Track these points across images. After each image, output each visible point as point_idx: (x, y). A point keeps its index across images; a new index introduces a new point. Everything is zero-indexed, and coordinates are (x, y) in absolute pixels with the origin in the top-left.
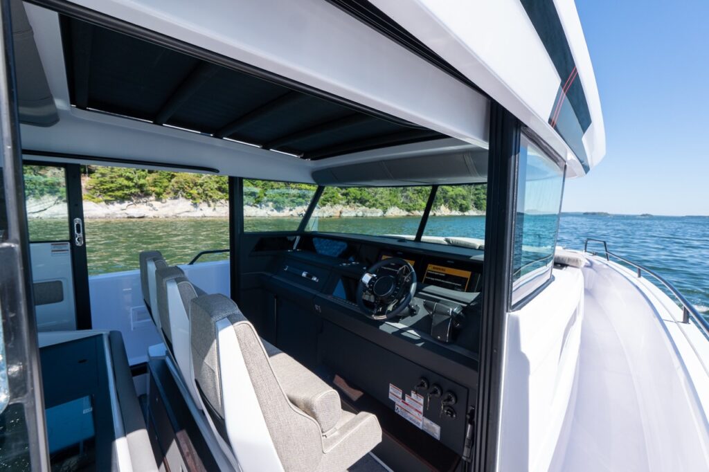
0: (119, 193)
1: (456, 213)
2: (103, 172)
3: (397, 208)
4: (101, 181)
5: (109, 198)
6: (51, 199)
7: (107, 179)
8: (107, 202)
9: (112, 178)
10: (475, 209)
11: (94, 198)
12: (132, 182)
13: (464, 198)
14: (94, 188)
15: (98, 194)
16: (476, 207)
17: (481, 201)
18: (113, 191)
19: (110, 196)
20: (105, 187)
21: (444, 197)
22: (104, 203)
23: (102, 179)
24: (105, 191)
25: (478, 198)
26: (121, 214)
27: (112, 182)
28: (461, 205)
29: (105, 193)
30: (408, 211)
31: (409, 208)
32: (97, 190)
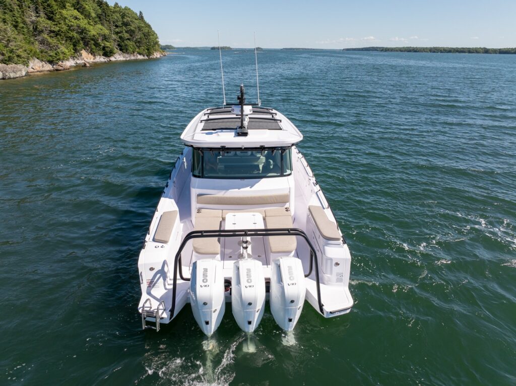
1: (100, 59)
3: (37, 60)
10: (120, 52)
13: (105, 38)
16: (121, 50)
17: (125, 42)
21: (83, 39)
25: (120, 37)
28: (104, 48)
30: (51, 62)
31: (51, 59)
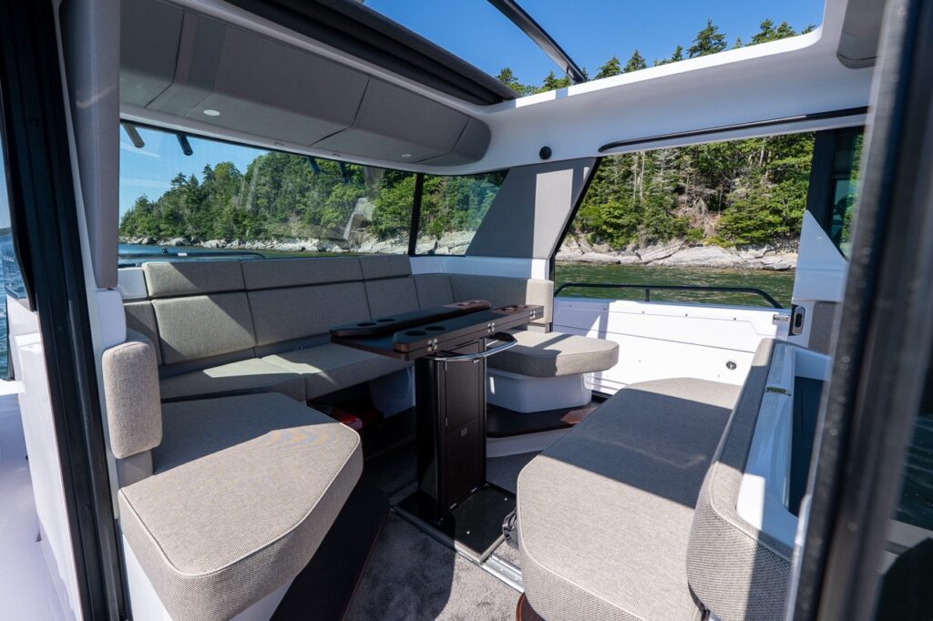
0: (756, 234)
2: (740, 204)
4: (736, 218)
5: (742, 241)
6: (677, 244)
7: (744, 214)
8: (739, 247)
9: (751, 212)
11: (723, 241)
12: (780, 216)
14: (725, 228)
15: (730, 235)
18: (749, 231)
19: (744, 237)
20: (740, 226)
22: (734, 248)
23: (737, 215)
24: (737, 233)
26: (754, 264)
27: (750, 219)
29: (738, 234)
32: (730, 230)
